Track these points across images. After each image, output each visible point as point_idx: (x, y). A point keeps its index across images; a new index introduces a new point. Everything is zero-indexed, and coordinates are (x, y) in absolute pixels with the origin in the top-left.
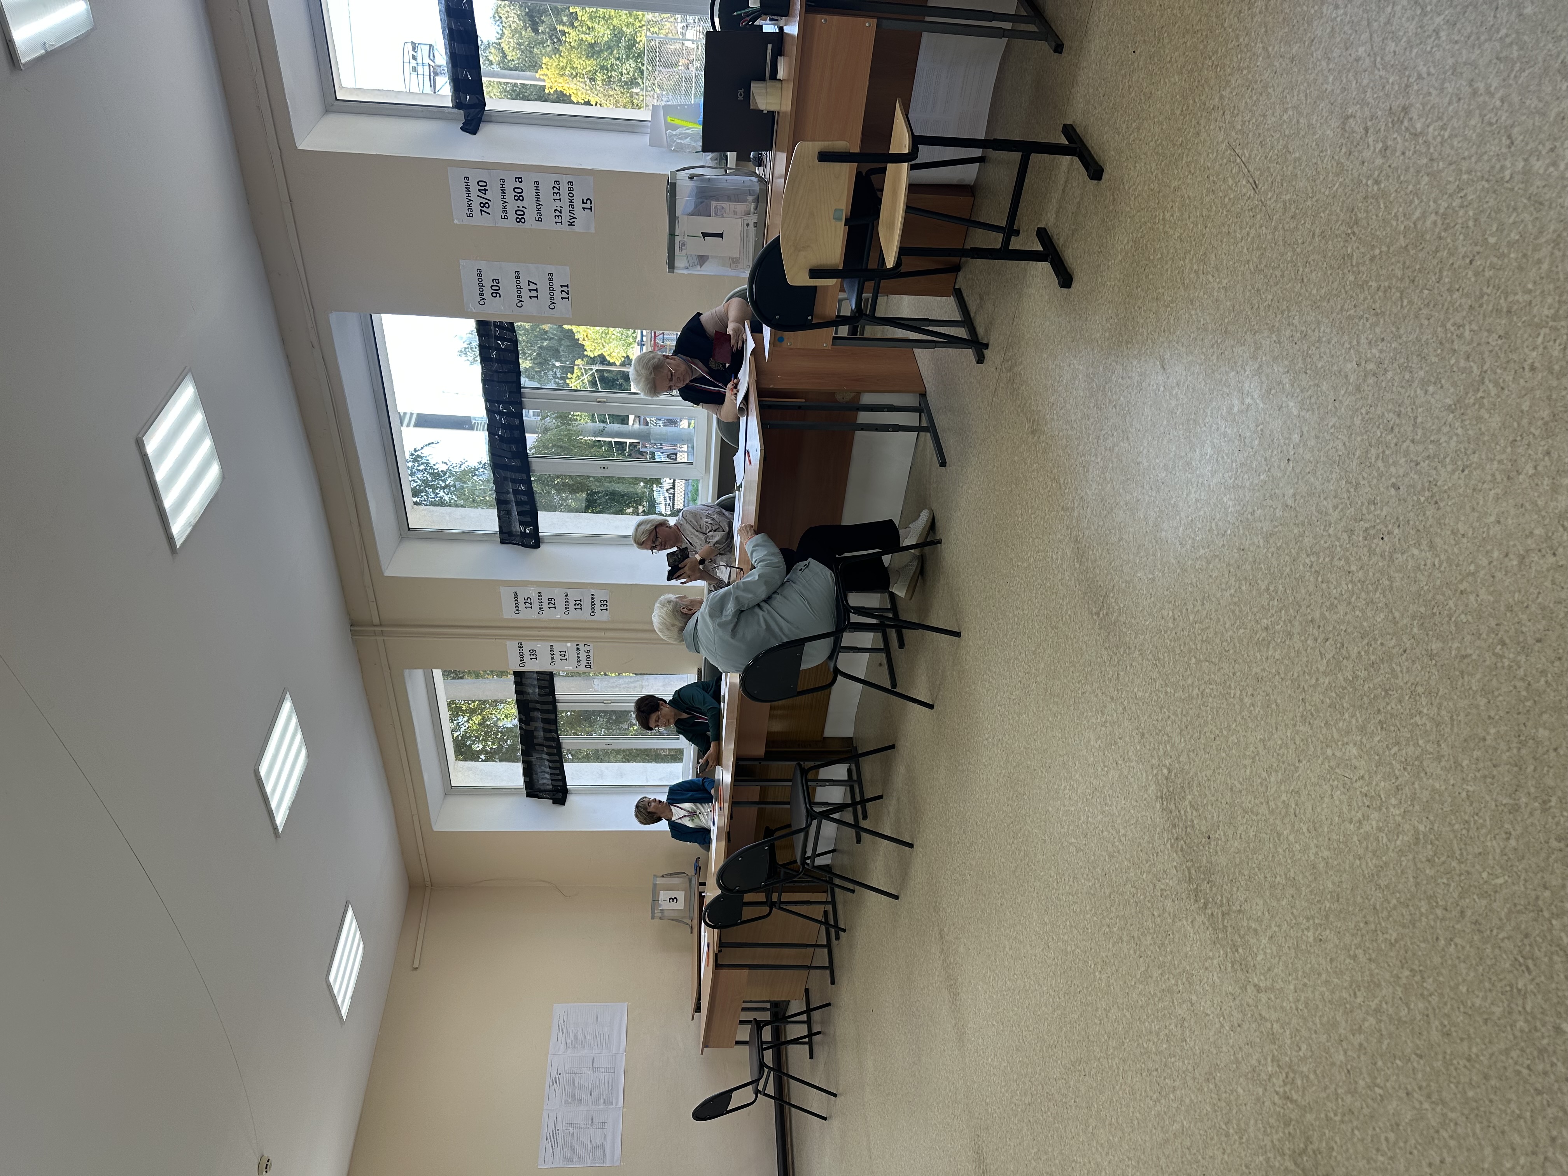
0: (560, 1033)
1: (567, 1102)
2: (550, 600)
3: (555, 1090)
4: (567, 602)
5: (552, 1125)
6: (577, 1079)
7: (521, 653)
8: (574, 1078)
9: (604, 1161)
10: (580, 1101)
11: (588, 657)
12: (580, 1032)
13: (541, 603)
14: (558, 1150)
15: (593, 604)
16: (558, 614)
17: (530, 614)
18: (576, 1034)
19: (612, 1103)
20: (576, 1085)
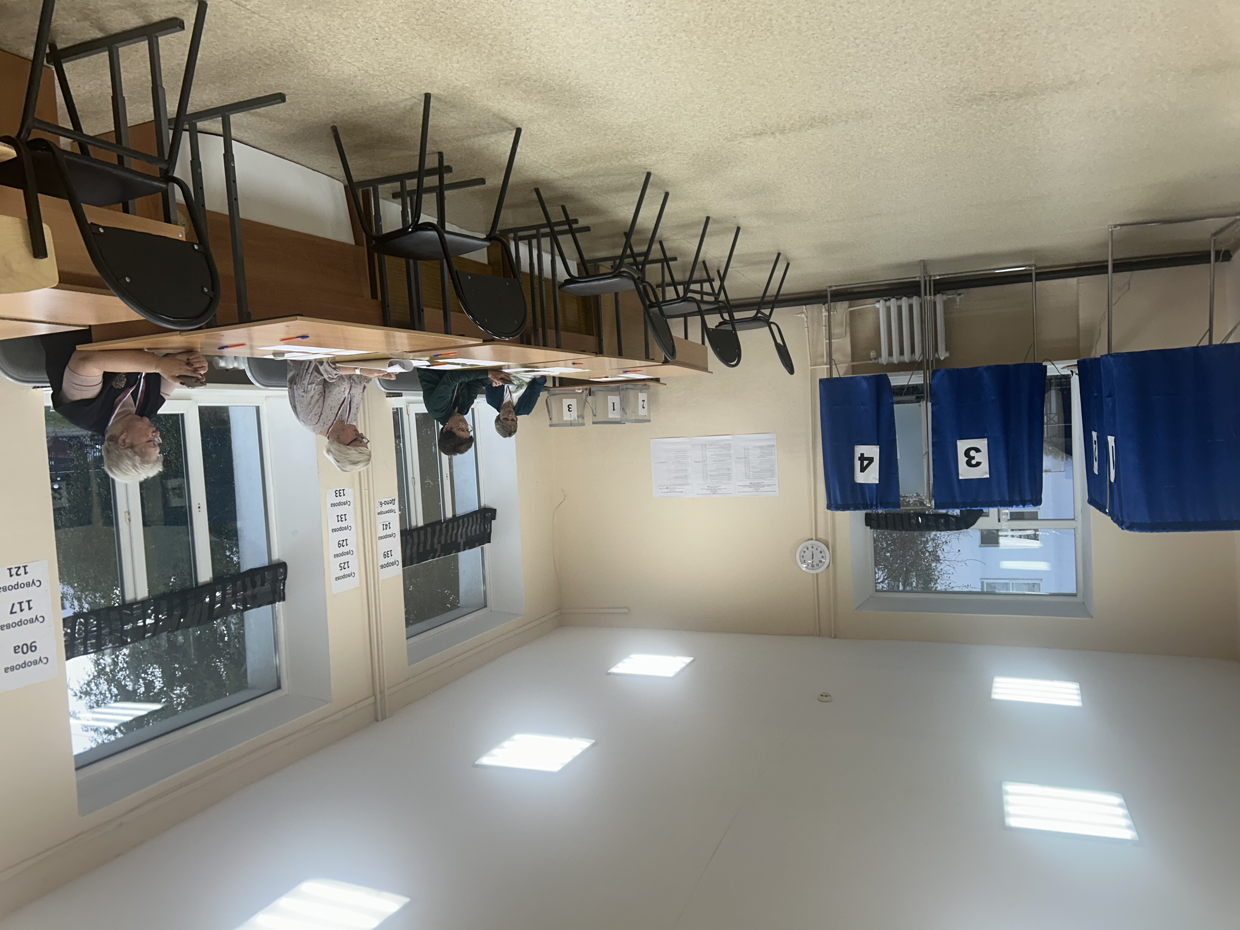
0: (677, 490)
1: (729, 479)
2: (340, 545)
3: (720, 489)
4: (341, 529)
5: (748, 489)
6: (711, 473)
7: (388, 565)
8: (711, 476)
9: (773, 446)
10: (729, 469)
11: (386, 503)
12: (675, 475)
13: (342, 554)
14: (766, 482)
15: (340, 504)
16: (352, 537)
17: (355, 563)
18: (677, 478)
19: (729, 444)
20: (716, 473)
